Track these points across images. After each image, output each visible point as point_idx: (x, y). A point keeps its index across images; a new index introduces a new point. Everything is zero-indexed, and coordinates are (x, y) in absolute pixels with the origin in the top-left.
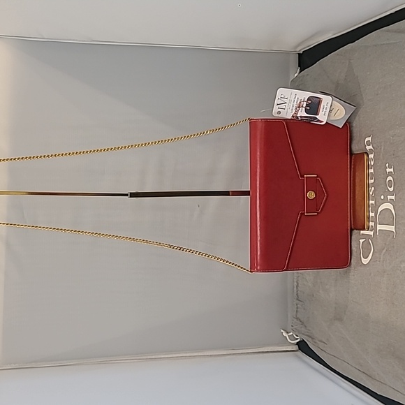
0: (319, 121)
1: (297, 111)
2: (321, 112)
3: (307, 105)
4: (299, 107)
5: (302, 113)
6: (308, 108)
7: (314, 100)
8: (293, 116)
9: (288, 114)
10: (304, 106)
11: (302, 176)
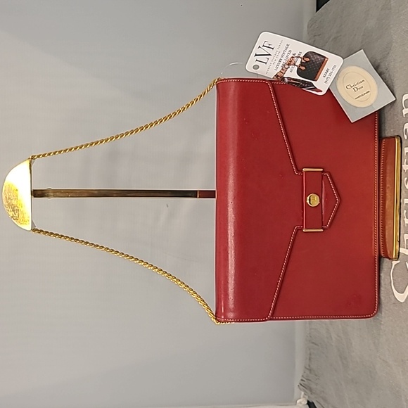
0: (315, 89)
1: (284, 70)
2: (321, 78)
3: (302, 64)
4: (289, 64)
5: (292, 73)
6: (303, 68)
7: (314, 58)
8: (277, 76)
9: (269, 70)
10: (298, 63)
11: (300, 170)
